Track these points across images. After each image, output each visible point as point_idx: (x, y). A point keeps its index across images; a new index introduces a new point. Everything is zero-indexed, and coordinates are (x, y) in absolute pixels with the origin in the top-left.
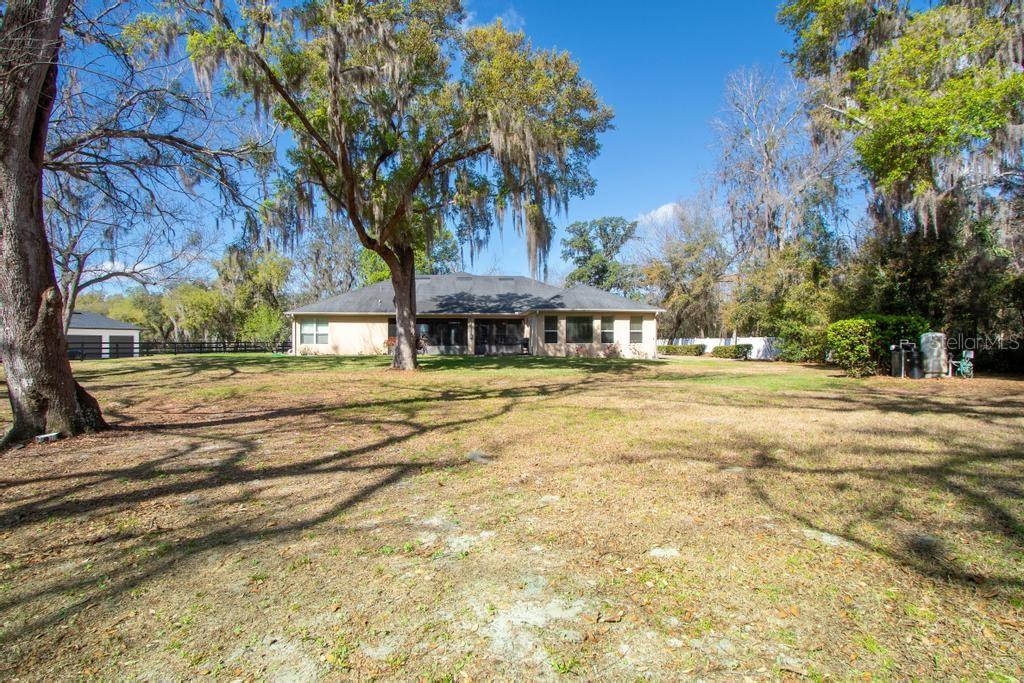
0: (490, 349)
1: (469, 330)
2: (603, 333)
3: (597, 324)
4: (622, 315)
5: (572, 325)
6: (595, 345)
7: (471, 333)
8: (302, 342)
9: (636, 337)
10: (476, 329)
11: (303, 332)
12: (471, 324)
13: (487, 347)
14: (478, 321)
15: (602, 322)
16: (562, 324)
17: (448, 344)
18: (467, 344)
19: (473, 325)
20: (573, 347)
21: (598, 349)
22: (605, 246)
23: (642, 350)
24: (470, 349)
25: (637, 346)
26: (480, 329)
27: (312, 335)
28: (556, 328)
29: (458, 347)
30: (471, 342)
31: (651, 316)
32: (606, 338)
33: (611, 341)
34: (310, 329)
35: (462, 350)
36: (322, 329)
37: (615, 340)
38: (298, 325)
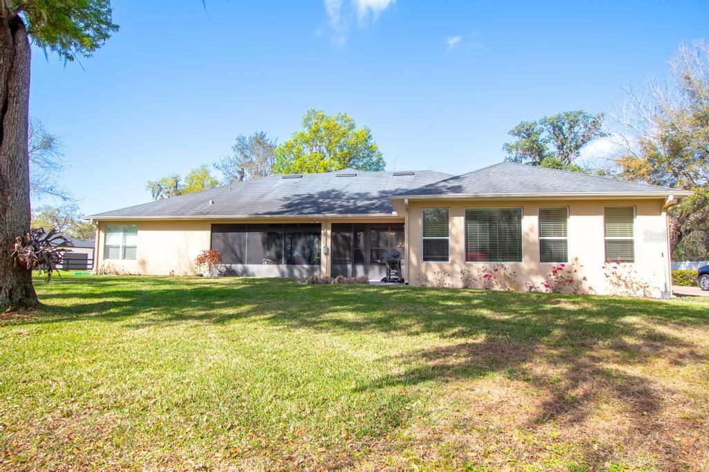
0: (354, 272)
1: (323, 238)
2: (542, 243)
3: (530, 225)
4: (585, 205)
5: (477, 227)
6: (527, 264)
7: (325, 243)
8: (106, 255)
9: (619, 251)
10: (334, 239)
11: (107, 244)
12: (327, 232)
13: (349, 266)
14: (337, 227)
15: (541, 220)
16: (457, 225)
17: (291, 262)
18: (319, 262)
19: (329, 232)
20: (479, 268)
21: (531, 272)
22: (560, 147)
23: (637, 278)
24: (323, 269)
25: (623, 269)
26: (340, 238)
27: (118, 247)
28: (446, 232)
29: (306, 266)
30: (325, 260)
31: (657, 205)
32: (551, 253)
33: (562, 258)
34: (116, 238)
35: (311, 271)
36: (132, 239)
37: (571, 255)
38: (102, 234)
